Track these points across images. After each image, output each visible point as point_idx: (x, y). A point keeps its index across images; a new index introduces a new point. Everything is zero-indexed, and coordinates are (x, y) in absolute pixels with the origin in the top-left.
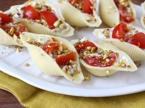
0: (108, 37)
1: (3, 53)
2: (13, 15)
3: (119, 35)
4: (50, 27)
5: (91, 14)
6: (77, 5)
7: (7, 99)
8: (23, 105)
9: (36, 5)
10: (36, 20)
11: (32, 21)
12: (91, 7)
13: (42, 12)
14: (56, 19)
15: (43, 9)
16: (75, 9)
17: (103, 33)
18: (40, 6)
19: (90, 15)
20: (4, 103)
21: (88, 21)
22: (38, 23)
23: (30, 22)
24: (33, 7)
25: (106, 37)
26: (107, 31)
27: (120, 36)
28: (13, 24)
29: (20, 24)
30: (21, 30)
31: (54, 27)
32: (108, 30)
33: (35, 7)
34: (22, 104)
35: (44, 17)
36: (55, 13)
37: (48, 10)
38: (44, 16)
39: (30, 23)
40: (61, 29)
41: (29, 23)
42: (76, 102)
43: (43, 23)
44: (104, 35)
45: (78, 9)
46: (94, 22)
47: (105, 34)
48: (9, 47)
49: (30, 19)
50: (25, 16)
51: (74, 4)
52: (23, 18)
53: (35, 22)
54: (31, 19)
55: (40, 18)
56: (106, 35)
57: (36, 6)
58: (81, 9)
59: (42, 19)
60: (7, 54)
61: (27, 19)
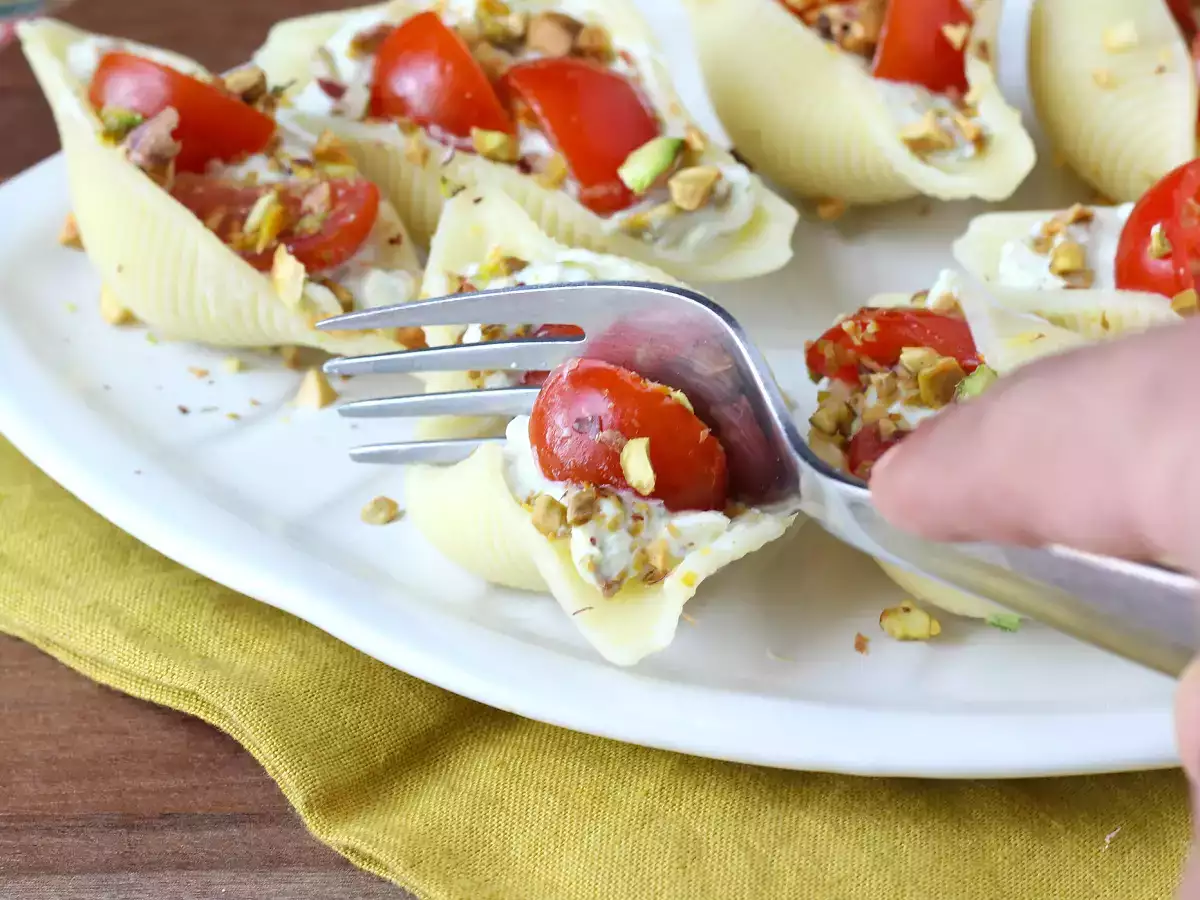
0: (1077, 276)
1: (184, 411)
2: (278, 91)
3: (1166, 257)
4: (588, 193)
5: (952, 91)
6: (834, 12)
7: (195, 788)
8: (323, 838)
9: (483, 13)
10: (475, 132)
11: (444, 142)
12: (955, 34)
14: (647, 128)
15: (536, 48)
17: (1041, 244)
18: (514, 23)
19: (943, 102)
20: (163, 816)
21: (921, 147)
22: (493, 157)
23: (419, 153)
24: (456, 28)
25: (1061, 282)
26: (1073, 229)
27: (1176, 267)
28: (281, 168)
29: (334, 170)
30: (343, 214)
31: (624, 199)
32: (1084, 219)
33: (475, 31)
34: (313, 825)
35: (537, 109)
36: (638, 79)
37: (577, 52)
38: (541, 102)
39: (426, 155)
40: (679, 210)
41: (410, 158)
42: (769, 820)
43: (537, 164)
44: (1048, 260)
45: (844, 47)
46: (972, 159)
47: (1056, 257)
48: (243, 367)
49: (423, 122)
50: (382, 105)
51: (814, 6)
52: (363, 120)
53: (470, 150)
54: (435, 129)
55: (512, 117)
56: (1064, 263)
57: (478, 16)
58: (867, 50)
59: (522, 123)
60: (221, 420)
61: (394, 127)
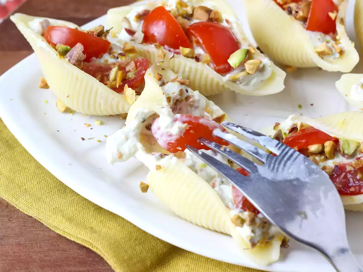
1: (83, 139)
2: (108, 31)
4: (217, 68)
5: (332, 34)
6: (293, 5)
9: (179, 7)
10: (181, 48)
11: (170, 51)
12: (332, 15)
13: (196, 27)
14: (235, 46)
15: (197, 18)
16: (288, 17)
18: (189, 10)
19: (328, 38)
22: (187, 56)
23: (162, 55)
24: (170, 11)
28: (114, 57)
31: (229, 69)
33: (177, 13)
35: (201, 41)
36: (231, 28)
37: (210, 20)
38: (201, 38)
39: (164, 56)
40: (248, 73)
41: (159, 56)
43: (200, 58)
45: (296, 18)
46: (338, 58)
48: (102, 123)
49: (162, 44)
50: (148, 38)
51: (286, 3)
52: (142, 43)
53: (178, 53)
54: (166, 46)
55: (191, 41)
57: (177, 7)
58: (304, 20)
59: (195, 44)
60: (94, 142)
61: (153, 46)
